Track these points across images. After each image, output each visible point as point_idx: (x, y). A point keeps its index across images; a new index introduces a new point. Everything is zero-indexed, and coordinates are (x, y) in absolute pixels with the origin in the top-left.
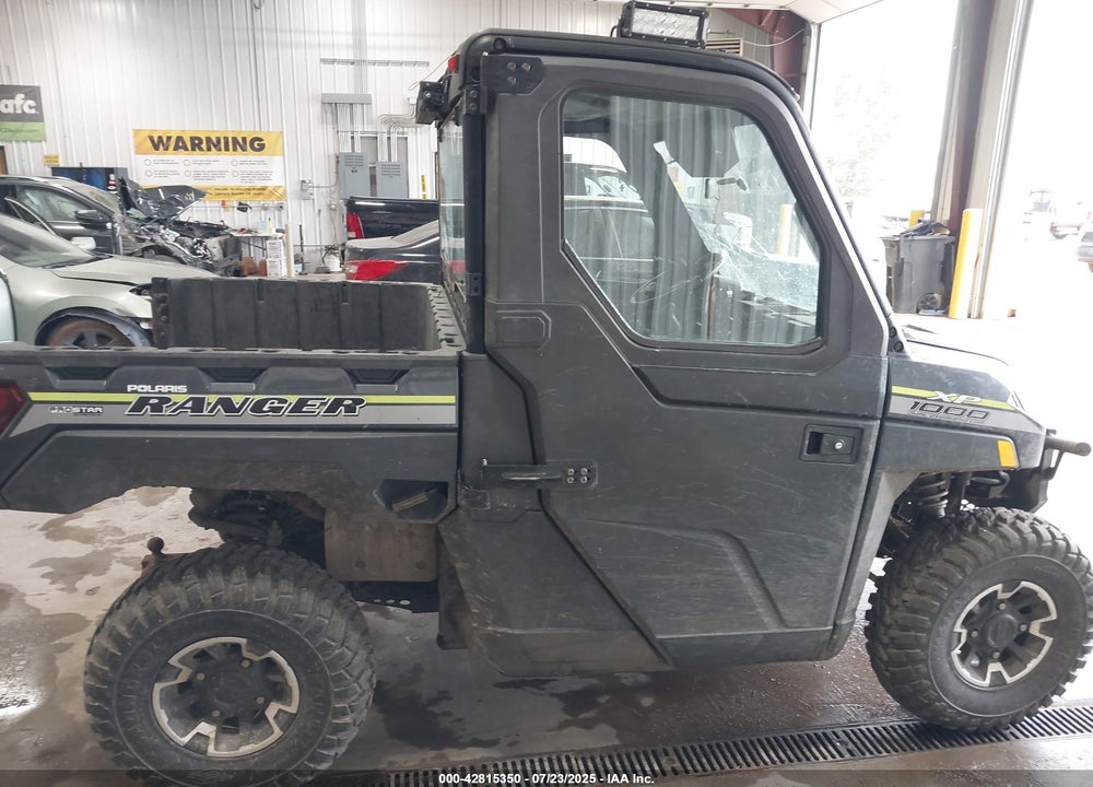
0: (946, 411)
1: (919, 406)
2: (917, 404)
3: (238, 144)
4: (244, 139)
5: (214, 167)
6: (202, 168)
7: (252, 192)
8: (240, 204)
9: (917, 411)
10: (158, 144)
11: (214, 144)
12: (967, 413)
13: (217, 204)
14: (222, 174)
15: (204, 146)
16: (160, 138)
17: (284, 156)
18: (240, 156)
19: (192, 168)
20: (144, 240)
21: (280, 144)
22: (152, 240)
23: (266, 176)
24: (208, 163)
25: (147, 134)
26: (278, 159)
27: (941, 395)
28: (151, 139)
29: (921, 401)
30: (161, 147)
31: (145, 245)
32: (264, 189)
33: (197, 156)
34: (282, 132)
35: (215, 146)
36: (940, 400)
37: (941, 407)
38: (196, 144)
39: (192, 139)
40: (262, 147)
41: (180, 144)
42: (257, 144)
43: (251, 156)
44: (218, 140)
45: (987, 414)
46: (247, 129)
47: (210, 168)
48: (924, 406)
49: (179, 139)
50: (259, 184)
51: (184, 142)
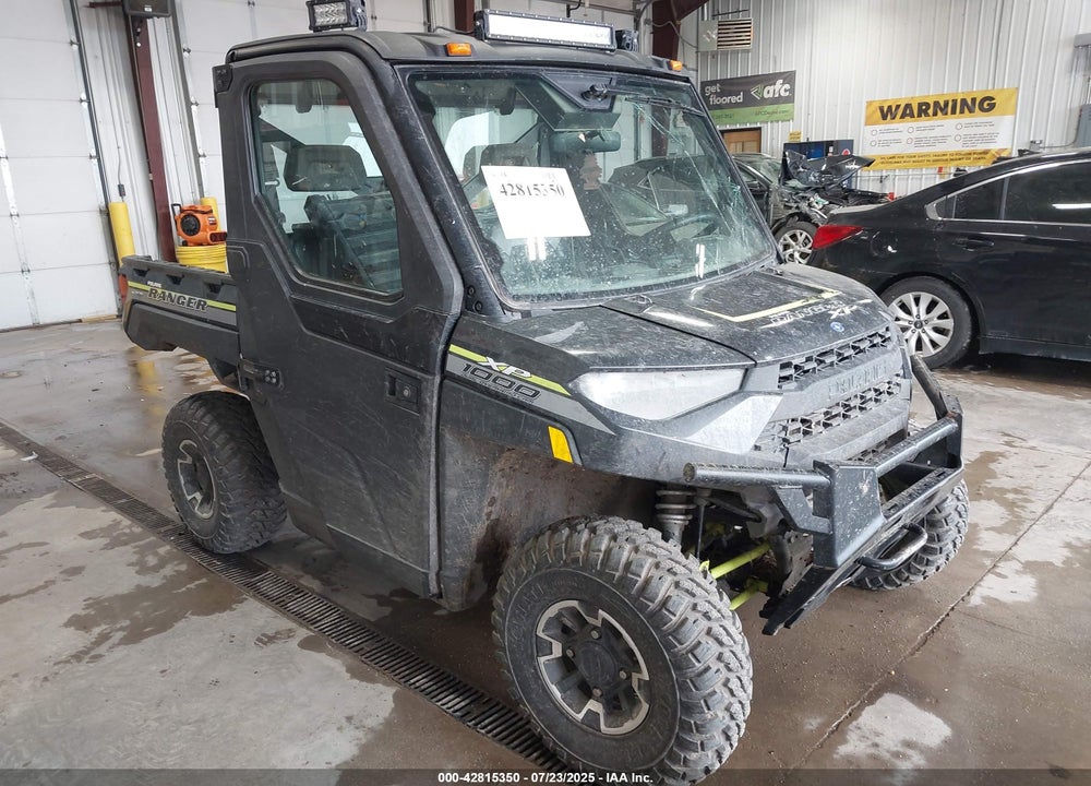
0: (494, 381)
1: (471, 369)
2: (469, 366)
3: (966, 106)
4: (974, 100)
5: (938, 132)
6: (924, 134)
7: (972, 157)
8: (958, 170)
9: (468, 375)
10: (887, 113)
11: (942, 108)
12: (515, 387)
13: (933, 171)
14: (943, 139)
15: (930, 111)
16: (890, 107)
17: (1016, 114)
18: (967, 119)
19: (916, 134)
20: (791, 208)
21: (1013, 101)
22: (797, 208)
23: (991, 138)
24: (932, 128)
25: (878, 105)
26: (1008, 119)
27: (491, 362)
28: (881, 109)
29: (473, 365)
30: (889, 117)
31: (791, 212)
32: (986, 152)
33: (924, 122)
34: (1017, 89)
35: (942, 110)
36: (490, 367)
37: (490, 375)
38: (923, 109)
39: (920, 105)
40: (992, 107)
41: (907, 112)
42: (987, 104)
43: (979, 117)
44: (946, 104)
45: (537, 393)
46: (978, 89)
47: (932, 134)
48: (475, 369)
49: (908, 106)
50: (981, 147)
51: (912, 111)
